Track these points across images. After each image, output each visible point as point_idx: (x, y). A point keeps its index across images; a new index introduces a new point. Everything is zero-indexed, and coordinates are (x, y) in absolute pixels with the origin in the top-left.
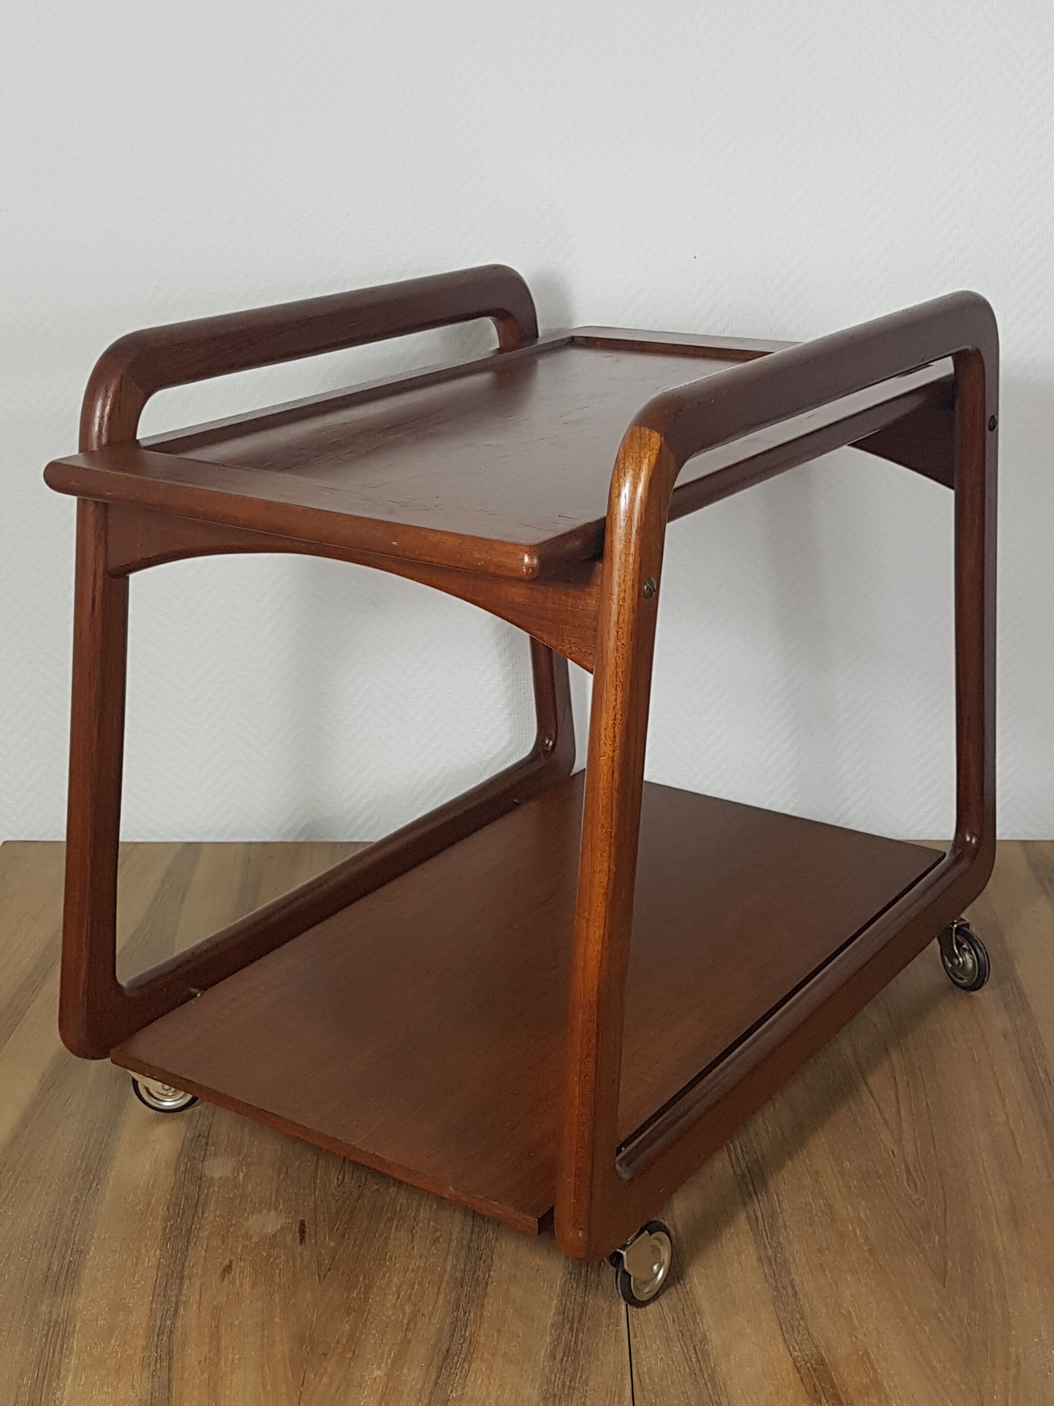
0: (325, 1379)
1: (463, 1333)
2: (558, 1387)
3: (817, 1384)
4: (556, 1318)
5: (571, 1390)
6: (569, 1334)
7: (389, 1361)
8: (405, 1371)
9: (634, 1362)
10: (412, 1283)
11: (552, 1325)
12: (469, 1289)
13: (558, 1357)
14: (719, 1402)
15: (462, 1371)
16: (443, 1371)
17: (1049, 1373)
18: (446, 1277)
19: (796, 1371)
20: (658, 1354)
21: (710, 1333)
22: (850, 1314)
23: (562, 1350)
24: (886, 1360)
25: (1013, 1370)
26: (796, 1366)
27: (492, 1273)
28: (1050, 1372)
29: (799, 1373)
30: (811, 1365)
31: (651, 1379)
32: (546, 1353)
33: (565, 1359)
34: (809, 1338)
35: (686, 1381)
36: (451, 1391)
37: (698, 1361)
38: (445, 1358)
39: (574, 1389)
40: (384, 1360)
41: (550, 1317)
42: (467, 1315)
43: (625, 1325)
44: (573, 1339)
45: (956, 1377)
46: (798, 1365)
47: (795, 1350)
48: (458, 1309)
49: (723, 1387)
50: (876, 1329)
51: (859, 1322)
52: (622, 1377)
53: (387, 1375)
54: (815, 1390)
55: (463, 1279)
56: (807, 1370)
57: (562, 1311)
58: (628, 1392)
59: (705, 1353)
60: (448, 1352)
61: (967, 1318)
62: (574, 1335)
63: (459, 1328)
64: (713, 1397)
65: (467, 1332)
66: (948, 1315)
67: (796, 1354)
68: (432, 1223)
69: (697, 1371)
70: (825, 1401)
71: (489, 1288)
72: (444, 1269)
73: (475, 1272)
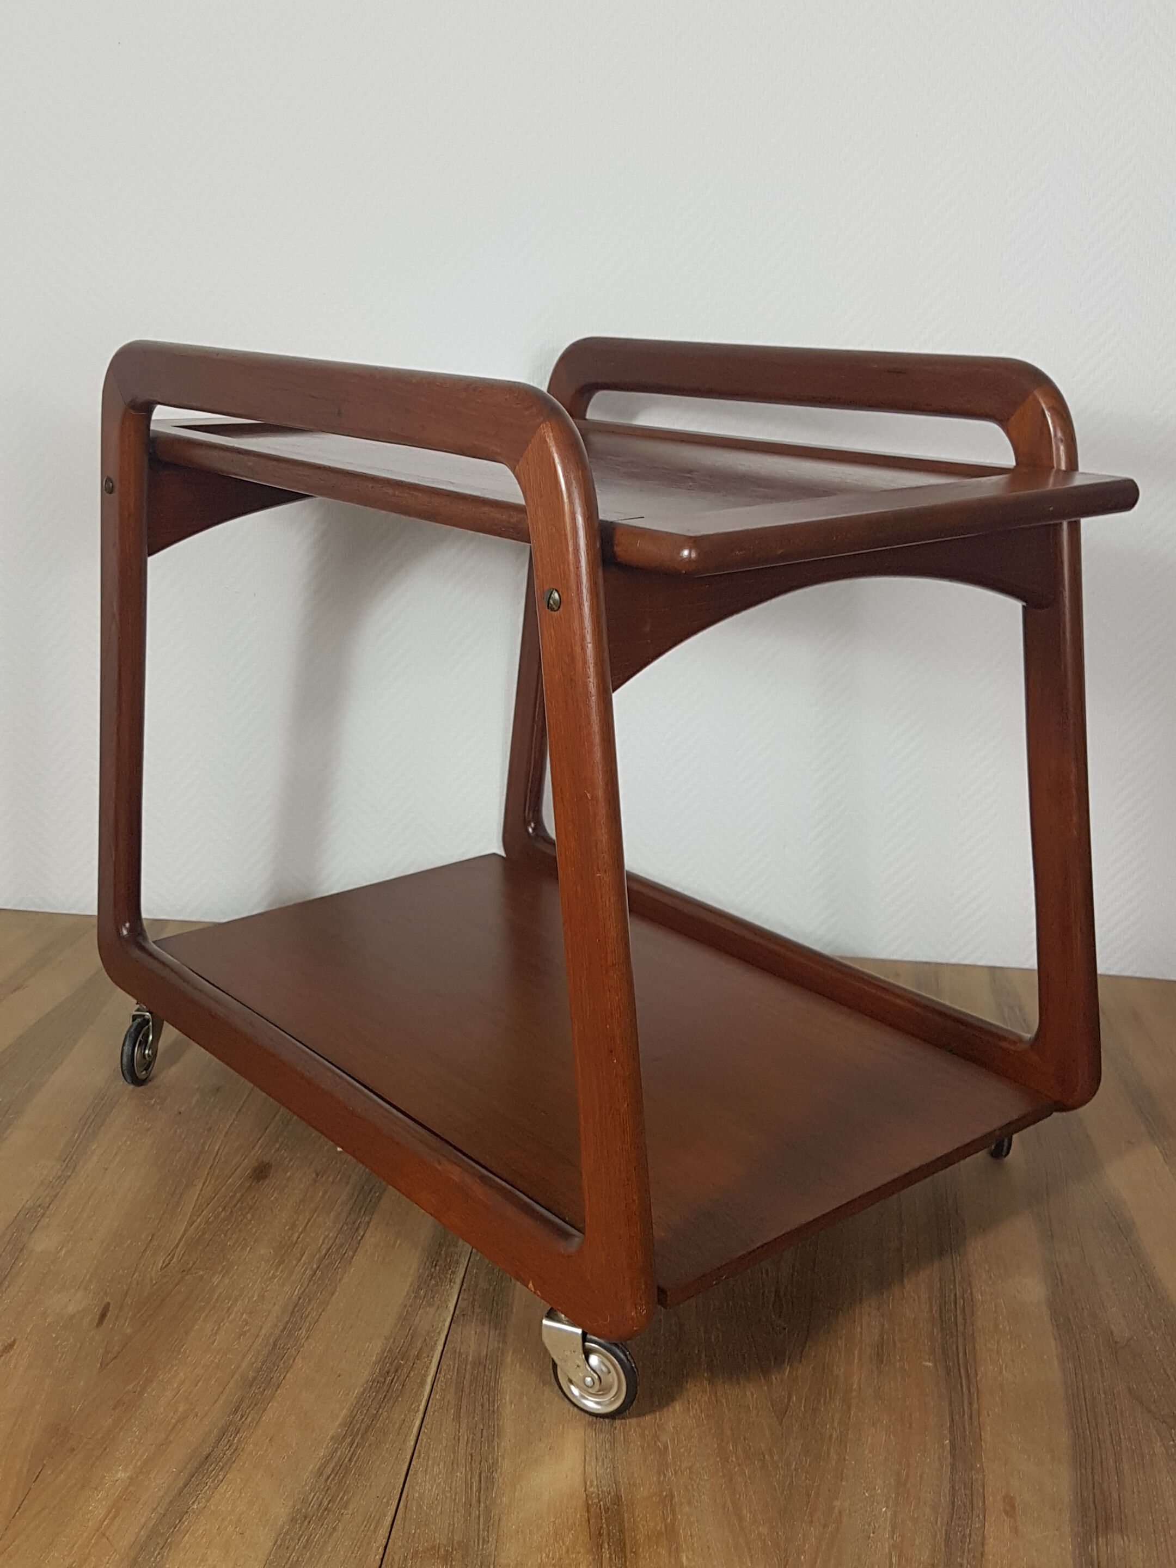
0: (62, 1477)
1: (231, 1439)
2: (313, 1507)
3: (605, 1526)
4: (339, 1430)
5: (326, 1513)
6: (346, 1449)
7: (139, 1464)
8: (152, 1476)
9: (406, 1486)
10: (198, 1378)
11: (332, 1438)
12: (256, 1391)
13: (325, 1476)
14: (486, 1538)
15: (214, 1481)
16: (193, 1480)
17: (872, 1535)
18: (236, 1376)
19: (585, 1509)
20: (437, 1478)
21: (503, 1458)
22: (666, 1448)
23: (332, 1466)
24: (690, 1503)
25: (831, 1527)
26: (588, 1504)
27: (288, 1375)
28: (874, 1533)
29: (588, 1511)
30: (605, 1504)
31: (420, 1507)
32: (314, 1467)
33: (332, 1476)
34: (612, 1472)
35: (458, 1512)
36: (194, 1502)
37: (479, 1490)
38: (201, 1465)
39: (329, 1511)
40: (134, 1461)
41: (334, 1428)
42: (244, 1419)
43: (412, 1443)
44: (349, 1455)
45: (764, 1530)
46: (590, 1502)
47: (591, 1485)
48: (236, 1411)
49: (496, 1524)
50: (690, 1468)
51: (673, 1458)
52: (388, 1502)
53: (131, 1478)
54: (600, 1533)
55: (255, 1378)
56: (598, 1510)
57: (349, 1424)
58: (389, 1519)
59: (491, 1481)
60: (207, 1457)
61: (796, 1464)
62: (352, 1450)
63: (229, 1434)
64: (481, 1532)
65: (237, 1438)
66: (776, 1458)
67: (591, 1490)
68: (244, 1316)
69: (474, 1501)
70: (607, 1546)
71: (279, 1391)
72: (238, 1368)
73: (271, 1372)
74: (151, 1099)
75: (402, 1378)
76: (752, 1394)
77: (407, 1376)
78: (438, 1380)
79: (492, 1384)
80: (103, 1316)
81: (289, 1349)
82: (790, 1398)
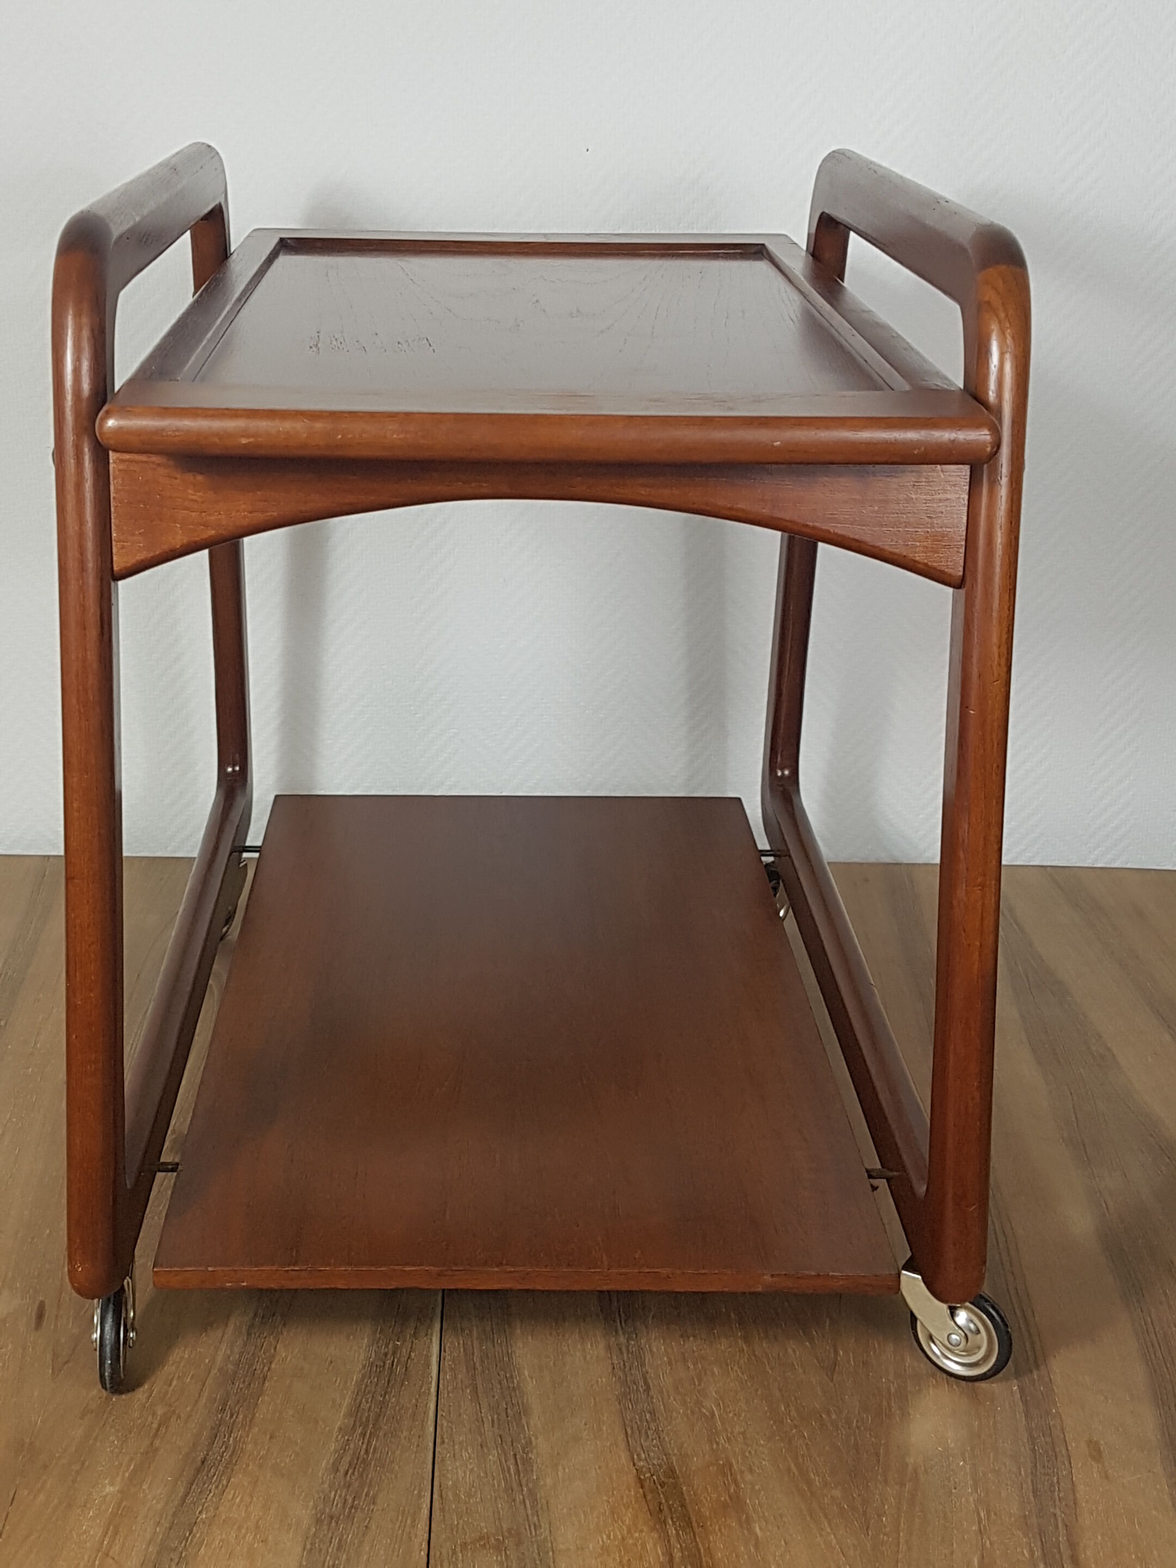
0: (42, 1497)
1: (226, 1440)
2: (337, 1505)
3: (664, 1501)
4: (346, 1421)
5: (353, 1511)
6: (359, 1440)
7: (127, 1474)
8: (145, 1487)
9: (436, 1474)
10: (170, 1377)
11: (340, 1429)
12: (241, 1386)
13: (342, 1470)
14: (537, 1523)
15: (217, 1487)
16: (193, 1487)
17: (954, 1491)
18: (214, 1371)
19: (639, 1485)
20: (468, 1464)
21: (537, 1438)
22: (713, 1414)
23: (349, 1459)
24: (751, 1471)
25: (909, 1486)
26: (640, 1479)
27: (273, 1366)
28: (955, 1489)
29: (642, 1487)
30: (659, 1478)
31: (456, 1495)
32: (328, 1463)
33: (350, 1472)
34: (658, 1443)
35: (500, 1498)
36: (200, 1512)
37: (518, 1472)
38: (198, 1471)
39: (356, 1509)
40: (121, 1474)
41: (339, 1419)
42: (234, 1417)
43: (432, 1429)
44: (364, 1446)
45: (837, 1493)
46: (642, 1477)
47: (640, 1459)
48: (223, 1410)
49: (545, 1507)
50: (743, 1433)
51: (723, 1424)
52: (419, 1492)
53: (121, 1492)
54: (660, 1509)
55: (235, 1373)
56: (652, 1484)
57: (355, 1411)
58: (426, 1512)
59: (528, 1462)
60: (203, 1462)
61: (857, 1421)
62: (366, 1441)
63: (222, 1434)
64: (530, 1517)
65: (231, 1439)
66: (834, 1416)
67: (642, 1463)
69: (515, 1486)
70: (670, 1522)
71: (267, 1384)
72: (213, 1361)
73: (252, 1364)
74: (27, 1068)
75: (403, 1359)
76: (794, 1351)
77: (408, 1358)
78: (444, 1359)
79: (506, 1359)
80: (40, 1316)
81: (265, 1337)
82: (836, 1352)
